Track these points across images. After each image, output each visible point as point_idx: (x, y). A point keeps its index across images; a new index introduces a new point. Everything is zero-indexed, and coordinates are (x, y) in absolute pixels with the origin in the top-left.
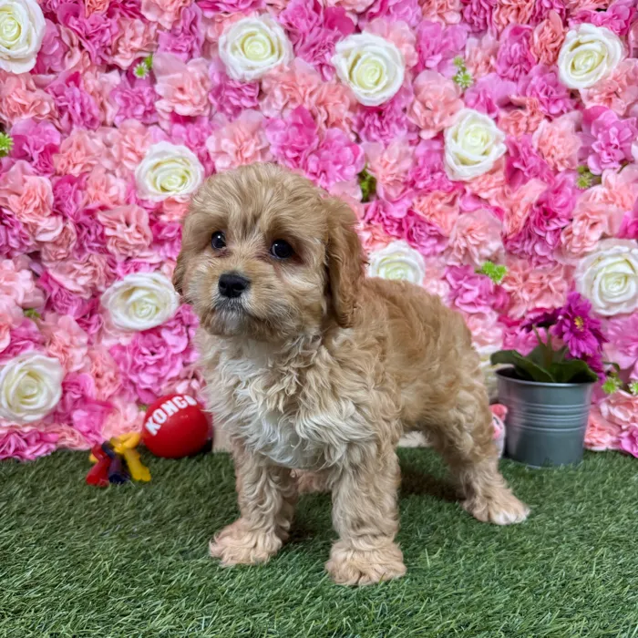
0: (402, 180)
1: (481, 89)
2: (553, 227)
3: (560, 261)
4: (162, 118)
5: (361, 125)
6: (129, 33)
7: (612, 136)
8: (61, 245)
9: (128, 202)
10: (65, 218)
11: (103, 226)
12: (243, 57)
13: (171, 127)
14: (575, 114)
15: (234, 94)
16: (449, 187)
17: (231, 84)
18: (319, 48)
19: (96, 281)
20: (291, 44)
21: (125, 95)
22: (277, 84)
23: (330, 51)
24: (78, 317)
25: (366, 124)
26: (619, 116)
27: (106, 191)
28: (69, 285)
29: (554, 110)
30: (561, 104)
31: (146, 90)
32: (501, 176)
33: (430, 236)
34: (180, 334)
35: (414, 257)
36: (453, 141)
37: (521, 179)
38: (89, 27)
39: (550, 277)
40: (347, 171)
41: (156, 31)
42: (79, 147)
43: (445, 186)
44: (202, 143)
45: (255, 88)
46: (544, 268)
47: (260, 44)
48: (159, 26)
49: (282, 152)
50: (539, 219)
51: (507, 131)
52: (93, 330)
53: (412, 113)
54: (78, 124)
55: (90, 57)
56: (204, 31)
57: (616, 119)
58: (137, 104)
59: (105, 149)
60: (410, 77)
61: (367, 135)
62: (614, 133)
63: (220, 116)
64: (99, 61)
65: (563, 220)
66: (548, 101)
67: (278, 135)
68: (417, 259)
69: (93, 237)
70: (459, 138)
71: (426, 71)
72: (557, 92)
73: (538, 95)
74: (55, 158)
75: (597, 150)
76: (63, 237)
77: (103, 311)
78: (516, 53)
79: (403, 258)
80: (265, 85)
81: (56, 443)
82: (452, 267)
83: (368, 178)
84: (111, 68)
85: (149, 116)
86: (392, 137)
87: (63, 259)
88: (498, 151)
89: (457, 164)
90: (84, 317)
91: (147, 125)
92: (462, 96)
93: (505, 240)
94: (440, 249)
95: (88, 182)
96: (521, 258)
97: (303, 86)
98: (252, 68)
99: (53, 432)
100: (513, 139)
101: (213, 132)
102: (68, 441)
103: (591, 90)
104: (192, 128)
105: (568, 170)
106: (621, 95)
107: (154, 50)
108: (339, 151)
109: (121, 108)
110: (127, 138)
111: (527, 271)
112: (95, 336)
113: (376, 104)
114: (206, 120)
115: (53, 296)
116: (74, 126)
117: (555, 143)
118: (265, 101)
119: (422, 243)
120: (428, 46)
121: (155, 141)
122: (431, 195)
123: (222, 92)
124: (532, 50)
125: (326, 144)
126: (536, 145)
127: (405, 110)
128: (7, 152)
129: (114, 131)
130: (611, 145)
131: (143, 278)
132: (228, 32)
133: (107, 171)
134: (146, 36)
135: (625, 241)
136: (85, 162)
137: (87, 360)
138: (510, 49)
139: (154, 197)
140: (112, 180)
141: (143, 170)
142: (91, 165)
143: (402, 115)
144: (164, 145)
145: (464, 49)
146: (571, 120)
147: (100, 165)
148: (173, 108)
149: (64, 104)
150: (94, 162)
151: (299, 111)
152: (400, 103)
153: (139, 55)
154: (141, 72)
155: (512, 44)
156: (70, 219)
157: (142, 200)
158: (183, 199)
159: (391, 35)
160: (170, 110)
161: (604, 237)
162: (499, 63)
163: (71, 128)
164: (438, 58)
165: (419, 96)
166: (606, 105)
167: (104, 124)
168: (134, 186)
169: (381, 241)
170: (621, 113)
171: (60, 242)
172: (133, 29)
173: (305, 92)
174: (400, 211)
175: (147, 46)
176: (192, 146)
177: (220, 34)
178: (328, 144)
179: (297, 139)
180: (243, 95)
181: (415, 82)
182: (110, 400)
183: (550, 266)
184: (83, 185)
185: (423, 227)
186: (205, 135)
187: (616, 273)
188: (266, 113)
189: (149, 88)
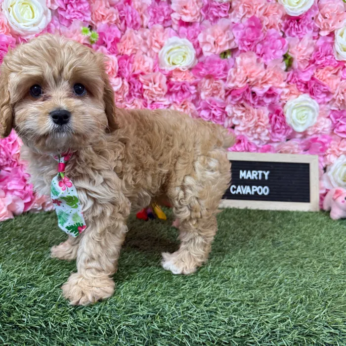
0: (308, 59)
5: (287, 27)
8: (120, 94)
9: (154, 71)
10: (123, 79)
11: (142, 84)
13: (179, 29)
15: (215, 9)
16: (335, 64)
21: (154, 10)
25: (290, 26)
27: (143, 64)
31: (165, 8)
33: (323, 92)
35: (313, 103)
36: (340, 37)
40: (277, 53)
42: (130, 39)
43: (333, 64)
44: (195, 37)
45: (227, 6)
49: (241, 42)
54: (129, 27)
58: (160, 15)
59: (143, 41)
63: (206, 22)
67: (240, 32)
68: (314, 104)
69: (136, 90)
70: (343, 35)
74: (118, 45)
76: (122, 89)
79: (307, 104)
80: (234, 4)
82: (333, 110)
83: (289, 58)
85: (166, 22)
86: (304, 35)
87: (121, 101)
89: (341, 51)
94: (327, 100)
97: (256, 5)
101: (202, 32)
104: (191, 29)
108: (274, 42)
110: (155, 34)
113: (298, 15)
114: (198, 25)
116: (128, 28)
118: (233, 13)
119: (318, 96)
121: (170, 36)
122: (325, 68)
123: (209, 8)
125: (266, 38)
127: (313, 18)
128: (96, 42)
129: (148, 31)
133: (144, 53)
139: (168, 68)
140: (146, 58)
141: (163, 53)
142: (136, 50)
143: (312, 22)
147: (140, 50)
148: (181, 17)
149: (123, 15)
150: (137, 48)
151: (253, 19)
152: (311, 15)
156: (125, 79)
157: (162, 70)
158: (184, 69)
160: (179, 19)
163: (126, 29)
165: (321, 11)
167: (142, 26)
169: (294, 94)
171: (120, 92)
173: (256, 8)
174: (307, 77)
176: (190, 39)
178: (268, 38)
179: (251, 34)
180: (220, 10)
181: (319, 2)
184: (132, 60)
185: (319, 87)
186: (197, 33)
188: (233, 20)
189: (167, 6)
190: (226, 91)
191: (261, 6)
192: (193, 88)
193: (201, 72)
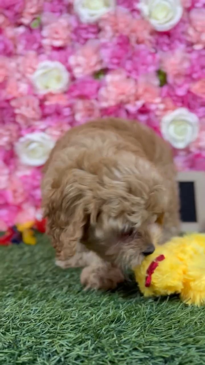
4: (47, 49)
5: (157, 43)
6: (29, 5)
11: (13, 108)
13: (52, 53)
15: (84, 31)
17: (82, 26)
19: (12, 139)
22: (107, 24)
25: (161, 42)
27: (17, 90)
35: (191, 117)
40: (149, 70)
44: (67, 61)
45: (95, 27)
47: (97, 1)
49: (111, 61)
52: (12, 167)
53: (187, 34)
54: (2, 55)
58: (33, 43)
63: (77, 45)
67: (109, 51)
71: (196, 9)
80: (101, 24)
83: (162, 73)
84: (20, 25)
86: (176, 49)
91: (39, 54)
95: (7, 85)
98: (93, 15)
101: (73, 54)
104: (63, 53)
109: (25, 45)
113: (166, 30)
114: (70, 48)
118: (102, 34)
119: (197, 110)
121: (43, 61)
125: (136, 54)
129: (22, 58)
131: (36, 136)
134: (38, 5)
136: (6, 75)
137: (9, 183)
139: (42, 92)
140: (20, 84)
141: (36, 77)
142: (8, 77)
143: (182, 36)
144: (47, 63)
147: (14, 76)
148: (52, 42)
151: (121, 37)
152: (180, 29)
153: (35, 16)
157: (36, 94)
160: (50, 44)
164: (203, 1)
168: (32, 86)
169: (171, 109)
179: (120, 52)
180: (89, 32)
181: (189, 16)
182: (21, 205)
185: (196, 100)
188: (102, 40)
189: (39, 34)
190: (101, 111)
192: (67, 110)
193: (73, 94)
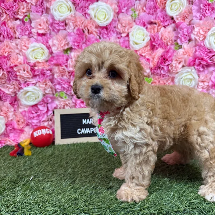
1: (140, 18)
2: (167, 64)
3: (170, 76)
4: (34, 35)
5: (100, 33)
6: (22, 7)
7: (185, 32)
8: (3, 79)
9: (24, 63)
10: (3, 70)
11: (16, 72)
12: (59, 13)
13: (37, 38)
14: (173, 25)
15: (57, 25)
17: (56, 22)
18: (84, 8)
19: (15, 90)
20: (74, 7)
21: (21, 28)
22: (70, 21)
23: (88, 9)
24: (10, 102)
25: (102, 32)
26: (187, 25)
27: (17, 60)
28: (7, 92)
29: (166, 24)
30: (168, 22)
31: (29, 26)
32: (149, 48)
34: (44, 106)
36: (132, 37)
37: (155, 48)
38: (8, 6)
39: (167, 81)
41: (30, 6)
42: (7, 46)
44: (47, 42)
46: (165, 78)
47: (64, 8)
48: (32, 4)
49: (73, 44)
50: (162, 62)
51: (151, 32)
52: (16, 106)
53: (117, 28)
55: (9, 16)
56: (46, 4)
57: (186, 26)
58: (26, 30)
59: (16, 46)
60: (116, 16)
61: (103, 36)
62: (186, 31)
63: (53, 33)
64: (12, 17)
65: (170, 61)
66: (164, 21)
69: (13, 76)
70: (134, 35)
71: (122, 13)
72: (167, 18)
73: (160, 19)
75: (180, 37)
76: (3, 76)
77: (19, 100)
78: (152, 5)
80: (67, 22)
81: (5, 143)
84: (17, 19)
85: (30, 34)
87: (4, 83)
88: (147, 39)
89: (134, 45)
90: (12, 102)
91: (30, 37)
92: (135, 21)
93: (151, 69)
95: (11, 57)
96: (157, 75)
97: (79, 21)
98: (62, 16)
99: (3, 140)
100: (153, 35)
101: (51, 38)
102: (8, 143)
103: (178, 17)
104: (44, 37)
105: (172, 44)
106: (188, 18)
107: (31, 12)
108: (93, 42)
109: (21, 32)
110: (23, 42)
111: (159, 79)
112: (17, 108)
113: (105, 26)
115: (1, 95)
116: (5, 39)
117: (167, 35)
118: (68, 27)
120: (122, 5)
123: (53, 25)
124: (157, 4)
125: (88, 40)
126: (160, 36)
127: (115, 27)
129: (19, 40)
130: (185, 35)
131: (30, 88)
132: (53, 4)
133: (17, 54)
134: (27, 8)
135: (190, 67)
136: (9, 51)
137: (14, 116)
138: (150, 4)
139: (32, 61)
141: (28, 52)
142: (12, 52)
144: (35, 44)
145: (134, 5)
146: (172, 27)
147: (15, 52)
148: (37, 31)
149: (1, 32)
150: (12, 51)
153: (26, 14)
154: (26, 20)
155: (151, 2)
156: (5, 70)
157: (29, 63)
158: (42, 61)
159: (109, 2)
160: (36, 32)
161: (183, 66)
162: (147, 9)
163: (4, 40)
164: (126, 8)
165: (120, 22)
166: (183, 21)
167: (16, 38)
168: (26, 58)
170: (188, 24)
172: (23, 6)
173: (80, 23)
175: (28, 11)
176: (44, 43)
177: (51, 5)
179: (78, 39)
182: (23, 129)
183: (167, 77)
184: (9, 59)
186: (49, 39)
187: (187, 78)
188: (68, 31)
189: (30, 25)
190: (69, 72)
191: (82, 22)
192: (49, 72)
193: (52, 63)
